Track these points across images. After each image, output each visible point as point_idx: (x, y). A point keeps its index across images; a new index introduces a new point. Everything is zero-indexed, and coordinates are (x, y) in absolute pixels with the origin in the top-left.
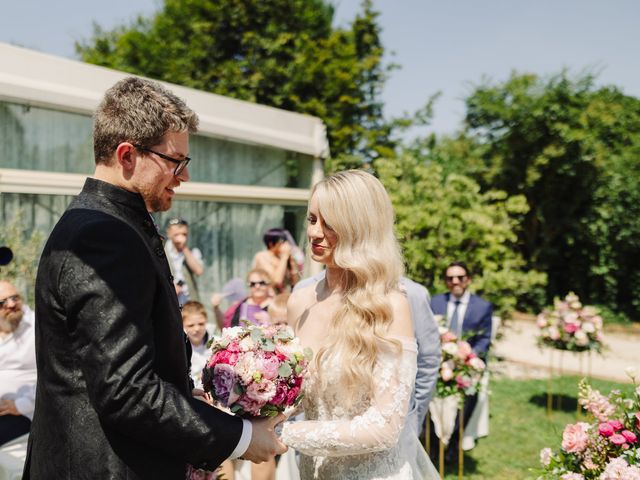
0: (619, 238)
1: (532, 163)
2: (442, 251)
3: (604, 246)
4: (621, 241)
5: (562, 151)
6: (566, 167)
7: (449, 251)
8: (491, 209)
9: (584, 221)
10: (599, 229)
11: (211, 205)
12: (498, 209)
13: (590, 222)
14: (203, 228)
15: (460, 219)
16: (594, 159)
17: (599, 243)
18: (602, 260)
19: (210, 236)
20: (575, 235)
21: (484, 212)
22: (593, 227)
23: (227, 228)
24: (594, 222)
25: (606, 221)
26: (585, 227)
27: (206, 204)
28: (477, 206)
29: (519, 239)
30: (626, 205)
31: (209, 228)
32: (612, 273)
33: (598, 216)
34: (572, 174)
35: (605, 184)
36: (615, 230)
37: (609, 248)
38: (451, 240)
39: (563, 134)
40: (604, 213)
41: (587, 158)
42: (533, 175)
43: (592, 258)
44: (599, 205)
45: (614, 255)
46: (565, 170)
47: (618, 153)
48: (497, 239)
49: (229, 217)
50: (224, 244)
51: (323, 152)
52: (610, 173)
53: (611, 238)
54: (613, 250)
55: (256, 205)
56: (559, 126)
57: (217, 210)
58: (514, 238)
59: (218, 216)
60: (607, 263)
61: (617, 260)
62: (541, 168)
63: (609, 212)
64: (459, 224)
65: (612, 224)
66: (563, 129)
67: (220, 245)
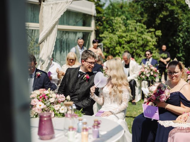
0: (186, 44)
1: (158, 17)
2: (136, 47)
3: (181, 47)
4: (186, 45)
5: (168, 13)
6: (169, 19)
7: (139, 47)
8: (150, 34)
9: (175, 38)
10: (179, 40)
11: (64, 32)
12: (152, 34)
13: (177, 38)
14: (62, 40)
15: (142, 37)
16: (178, 16)
17: (179, 45)
18: (180, 51)
19: (64, 43)
20: (171, 43)
21: (148, 35)
22: (178, 40)
23: (68, 40)
24: (178, 38)
25: (182, 38)
26: (175, 40)
27: (63, 31)
28: (146, 33)
29: (157, 44)
30: (188, 32)
31: (63, 40)
32: (183, 56)
33: (179, 36)
34: (171, 21)
35: (182, 25)
36: (184, 41)
37: (182, 47)
38: (139, 44)
39: (168, 7)
40: (181, 35)
41: (176, 16)
42: (158, 21)
43: (177, 51)
44: (180, 32)
45: (184, 49)
46: (169, 20)
47: (186, 14)
48: (152, 44)
49: (69, 36)
50: (67, 45)
51: (95, 14)
52: (183, 21)
53: (183, 44)
54: (184, 48)
55: (75, 32)
56: (167, 4)
57: (66, 34)
58: (156, 44)
59: (66, 36)
60: (182, 53)
61: (185, 51)
62: (161, 19)
63: (183, 35)
64: (141, 39)
65: (183, 39)
66: (169, 5)
67: (66, 45)
